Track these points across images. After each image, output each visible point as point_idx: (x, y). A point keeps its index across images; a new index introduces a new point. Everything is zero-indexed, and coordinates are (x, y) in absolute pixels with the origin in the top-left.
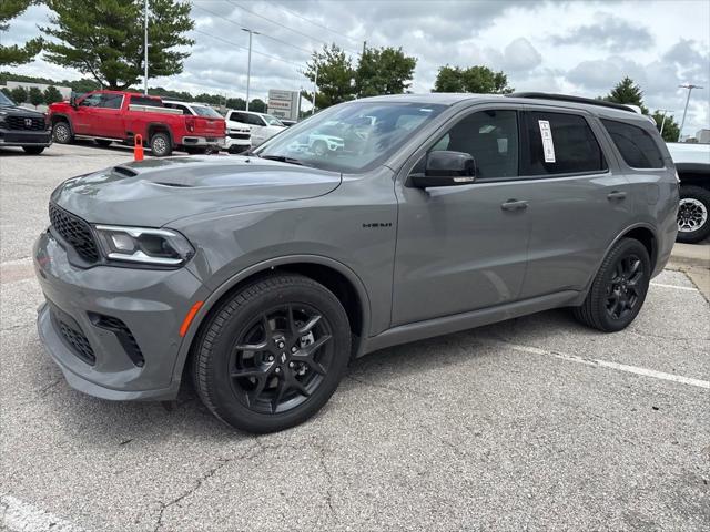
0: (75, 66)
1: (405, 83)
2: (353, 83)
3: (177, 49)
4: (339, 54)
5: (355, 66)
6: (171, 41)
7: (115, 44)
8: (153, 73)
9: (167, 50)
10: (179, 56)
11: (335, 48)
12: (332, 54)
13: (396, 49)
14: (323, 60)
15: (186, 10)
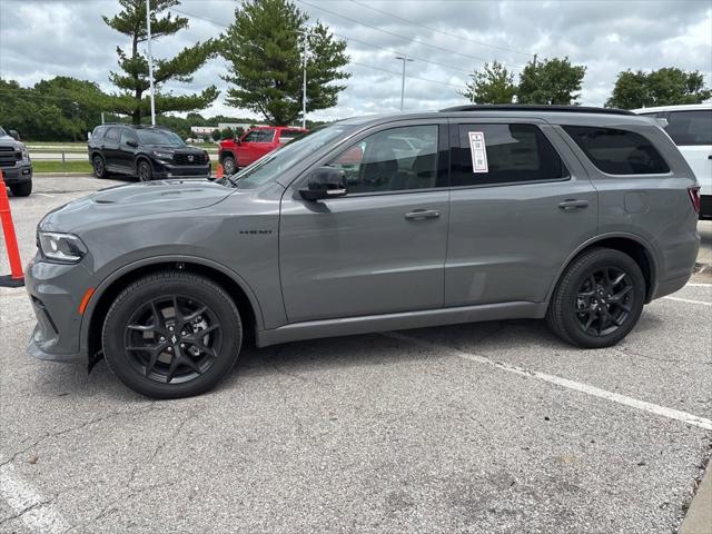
0: (249, 107)
1: (572, 94)
2: (515, 99)
3: (334, 83)
4: (501, 71)
5: (517, 82)
6: (329, 76)
7: (281, 86)
8: (310, 108)
9: (326, 85)
10: (337, 89)
11: (497, 66)
12: (493, 71)
13: (561, 59)
14: (483, 79)
15: (342, 47)
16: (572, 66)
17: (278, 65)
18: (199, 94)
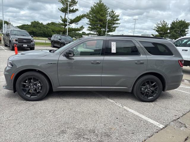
0: (93, 31)
2: (168, 31)
4: (165, 23)
5: (169, 26)
6: (114, 24)
7: (101, 26)
8: (108, 32)
9: (113, 26)
10: (116, 27)
11: (164, 22)
12: (162, 23)
14: (159, 25)
15: (118, 16)
16: (186, 22)
17: (101, 20)
18: (79, 28)
